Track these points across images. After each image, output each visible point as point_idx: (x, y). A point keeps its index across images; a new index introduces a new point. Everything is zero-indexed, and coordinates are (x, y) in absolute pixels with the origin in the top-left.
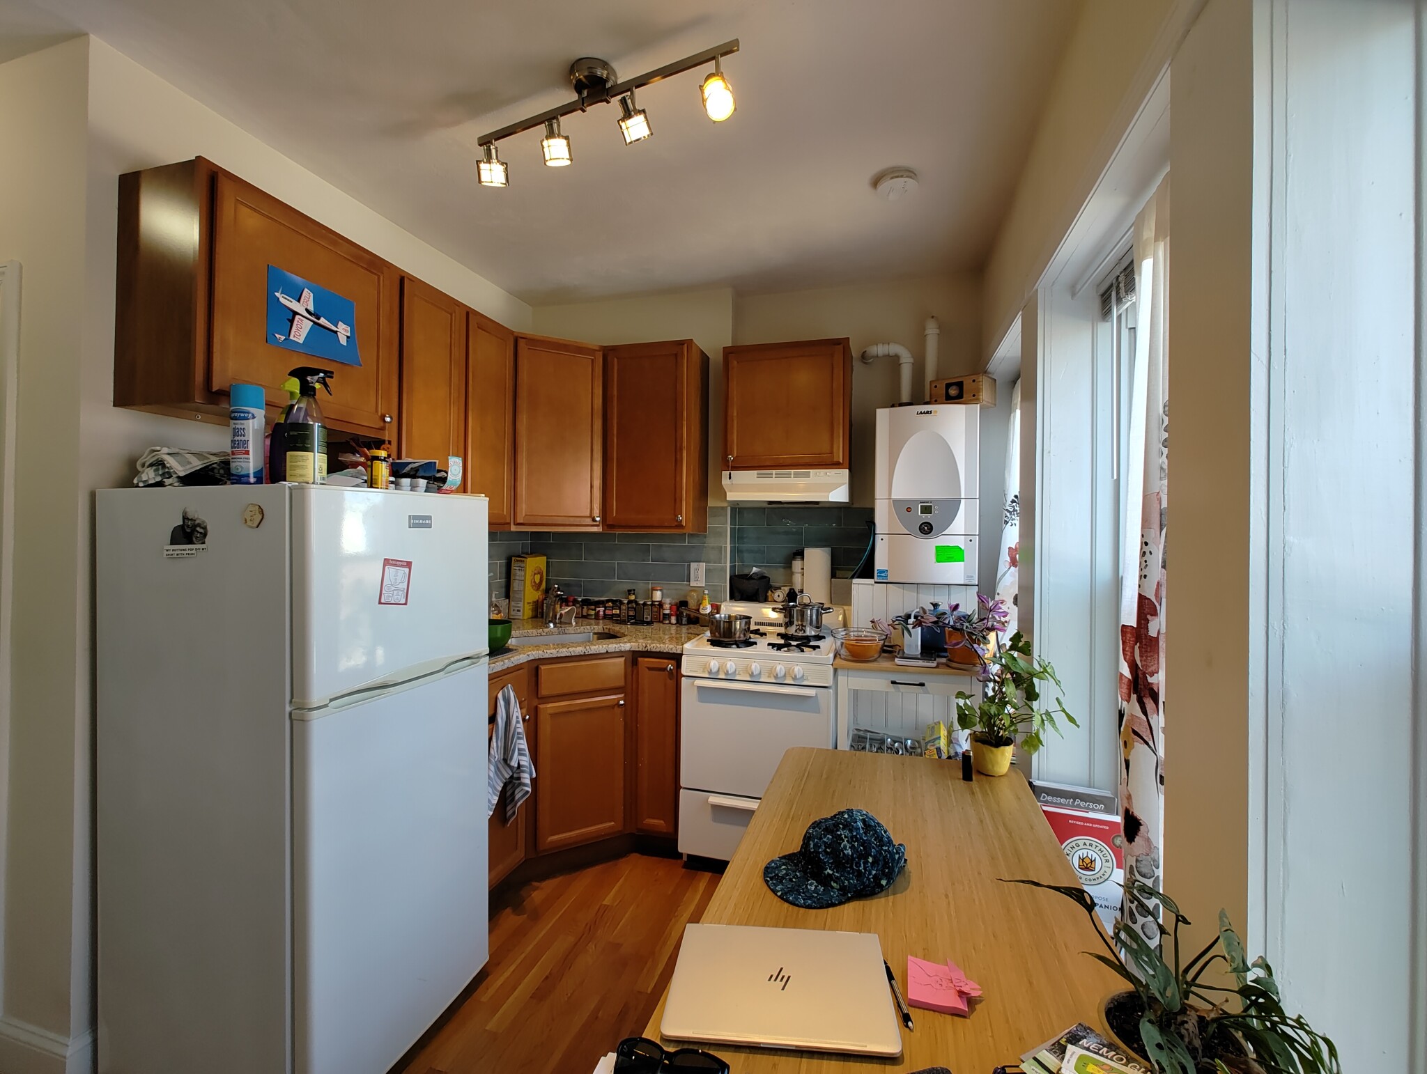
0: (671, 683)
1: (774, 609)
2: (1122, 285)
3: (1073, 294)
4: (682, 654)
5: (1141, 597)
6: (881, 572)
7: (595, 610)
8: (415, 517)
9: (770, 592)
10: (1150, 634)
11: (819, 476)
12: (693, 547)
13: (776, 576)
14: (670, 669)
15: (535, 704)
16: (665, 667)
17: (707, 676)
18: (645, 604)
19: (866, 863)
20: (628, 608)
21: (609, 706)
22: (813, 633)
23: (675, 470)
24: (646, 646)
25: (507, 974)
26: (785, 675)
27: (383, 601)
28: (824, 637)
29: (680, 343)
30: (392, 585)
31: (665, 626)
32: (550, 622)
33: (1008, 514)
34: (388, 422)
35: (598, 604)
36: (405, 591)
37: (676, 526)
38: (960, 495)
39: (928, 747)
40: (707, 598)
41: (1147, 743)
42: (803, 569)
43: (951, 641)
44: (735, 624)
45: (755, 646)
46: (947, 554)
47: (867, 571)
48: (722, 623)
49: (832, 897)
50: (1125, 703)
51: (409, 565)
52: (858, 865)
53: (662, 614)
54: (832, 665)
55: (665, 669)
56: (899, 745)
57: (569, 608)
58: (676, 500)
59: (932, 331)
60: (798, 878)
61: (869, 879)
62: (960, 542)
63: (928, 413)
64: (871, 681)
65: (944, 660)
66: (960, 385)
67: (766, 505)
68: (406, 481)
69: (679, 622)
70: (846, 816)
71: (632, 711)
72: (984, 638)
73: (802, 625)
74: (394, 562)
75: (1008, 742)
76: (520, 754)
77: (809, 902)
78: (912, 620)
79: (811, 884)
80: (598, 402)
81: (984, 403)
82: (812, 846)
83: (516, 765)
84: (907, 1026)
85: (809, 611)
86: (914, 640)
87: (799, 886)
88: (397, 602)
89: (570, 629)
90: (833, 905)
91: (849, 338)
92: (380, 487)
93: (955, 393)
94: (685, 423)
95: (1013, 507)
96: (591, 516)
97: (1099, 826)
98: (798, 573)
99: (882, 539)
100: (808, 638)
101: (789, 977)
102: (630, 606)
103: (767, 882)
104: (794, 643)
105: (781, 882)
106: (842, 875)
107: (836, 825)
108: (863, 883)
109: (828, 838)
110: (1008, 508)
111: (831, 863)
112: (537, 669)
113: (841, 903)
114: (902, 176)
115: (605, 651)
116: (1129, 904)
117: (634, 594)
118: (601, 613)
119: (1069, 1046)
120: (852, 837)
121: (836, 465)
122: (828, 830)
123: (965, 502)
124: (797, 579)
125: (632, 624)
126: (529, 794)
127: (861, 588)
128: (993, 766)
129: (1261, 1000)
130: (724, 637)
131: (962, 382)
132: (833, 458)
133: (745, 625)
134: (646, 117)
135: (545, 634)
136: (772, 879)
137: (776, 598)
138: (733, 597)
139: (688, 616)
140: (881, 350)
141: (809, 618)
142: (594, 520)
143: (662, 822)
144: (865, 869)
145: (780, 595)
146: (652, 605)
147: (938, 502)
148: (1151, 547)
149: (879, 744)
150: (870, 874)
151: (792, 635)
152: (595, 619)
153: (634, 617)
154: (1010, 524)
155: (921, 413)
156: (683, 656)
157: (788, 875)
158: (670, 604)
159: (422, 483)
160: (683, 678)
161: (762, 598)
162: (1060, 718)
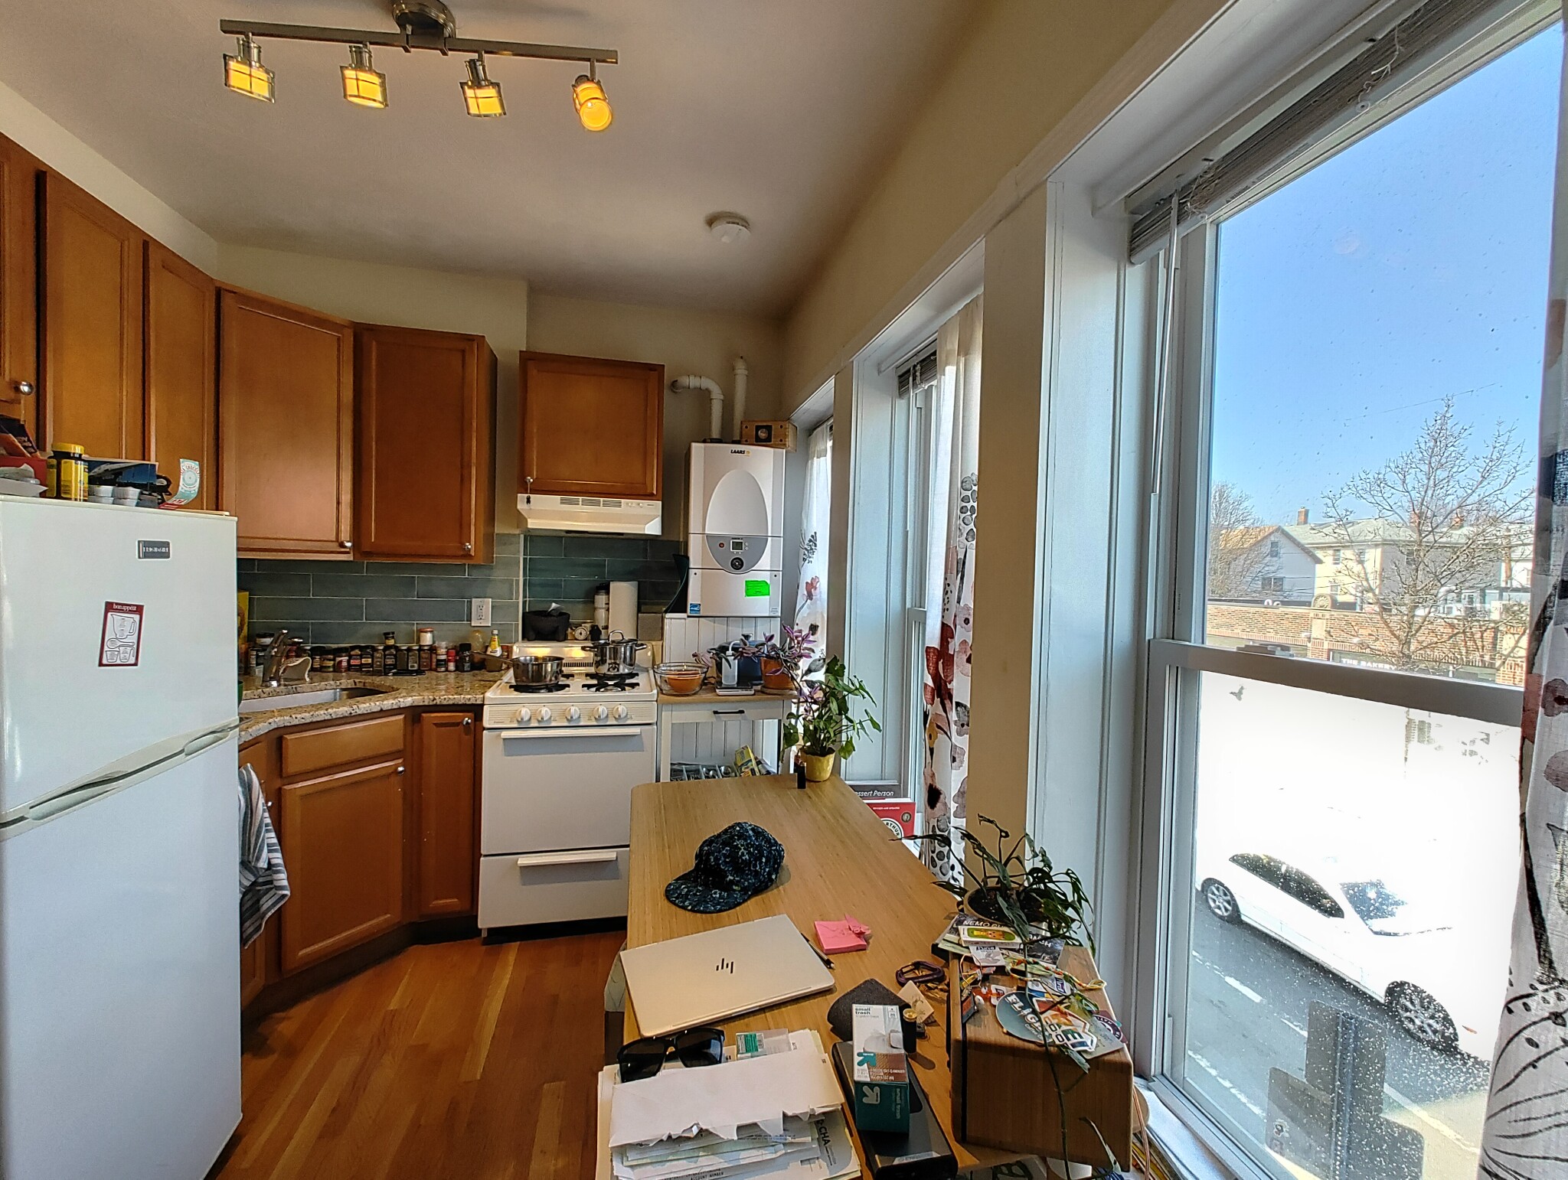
0: (468, 739)
1: (583, 648)
2: (918, 374)
3: (879, 372)
4: (482, 705)
5: (943, 624)
6: (693, 606)
7: (334, 660)
8: (147, 544)
9: (569, 629)
10: (950, 652)
11: (629, 506)
12: (475, 580)
13: (576, 612)
14: (467, 723)
15: (277, 786)
16: (460, 721)
17: (516, 725)
18: (409, 650)
19: (761, 862)
20: (385, 655)
21: (384, 775)
22: (627, 671)
23: (461, 490)
24: (435, 699)
25: (270, 1128)
26: (607, 716)
27: (104, 662)
28: (637, 675)
29: (469, 339)
30: (117, 638)
31: (440, 674)
32: (272, 679)
33: (806, 552)
34: (24, 393)
35: (338, 652)
36: (135, 646)
37: (462, 556)
38: (767, 533)
39: (743, 770)
40: (496, 640)
41: (946, 734)
42: (608, 604)
43: (769, 670)
44: (546, 666)
45: (567, 689)
46: (754, 589)
47: (680, 605)
48: (530, 666)
49: (736, 898)
50: (929, 706)
51: (139, 610)
52: (755, 866)
53: (435, 660)
54: (657, 701)
55: (458, 724)
56: (713, 773)
57: (301, 660)
58: (462, 526)
59: (741, 371)
60: (700, 891)
61: (764, 876)
62: (765, 576)
63: (741, 452)
64: (694, 714)
65: (759, 687)
66: (769, 428)
67: (564, 534)
68: (106, 490)
69: (459, 668)
70: (738, 829)
71: (413, 782)
72: (796, 664)
73: (615, 663)
74: (119, 607)
75: (831, 751)
76: (269, 851)
77: (719, 907)
78: (730, 652)
79: (715, 893)
80: (348, 395)
81: (789, 448)
82: (712, 860)
83: (266, 866)
84: (830, 968)
85: (623, 649)
86: (731, 670)
87: (705, 897)
88: (125, 662)
89: (301, 686)
90: (739, 904)
91: (663, 366)
92: (73, 497)
93: (765, 437)
94: (474, 434)
95: (810, 546)
96: (337, 540)
97: (893, 808)
98: (603, 608)
99: (695, 574)
100: (623, 677)
101: (732, 963)
102: (387, 652)
103: (673, 903)
104: (610, 683)
105: (687, 899)
106: (741, 879)
107: (732, 838)
108: (760, 880)
109: (727, 850)
110: (806, 547)
111: (731, 870)
112: (280, 739)
113: (745, 901)
114: (738, 224)
115: (379, 709)
116: (931, 854)
117: (393, 637)
118: (344, 664)
119: (959, 927)
120: (747, 845)
121: (649, 496)
122: (725, 844)
123: (772, 540)
124: (601, 614)
125: (394, 674)
126: (287, 899)
127: (674, 623)
128: (820, 773)
129: (1040, 875)
130: (533, 682)
131: (771, 426)
132: (647, 489)
133: (557, 667)
134: (499, 92)
135: (265, 695)
136: (677, 898)
137: (577, 634)
138: (526, 637)
139: (471, 661)
140: (693, 382)
141: (623, 656)
142: (342, 545)
143: (456, 900)
144: (760, 868)
145: (583, 631)
146: (421, 649)
147: (748, 538)
148: (952, 587)
149: (694, 773)
150: (765, 871)
151: (604, 674)
152: (334, 671)
153: (395, 666)
154: (807, 561)
155: (735, 452)
156: (485, 706)
157: (691, 891)
158: (446, 648)
159: (133, 492)
160: (485, 732)
161: (562, 638)
162: (867, 725)
